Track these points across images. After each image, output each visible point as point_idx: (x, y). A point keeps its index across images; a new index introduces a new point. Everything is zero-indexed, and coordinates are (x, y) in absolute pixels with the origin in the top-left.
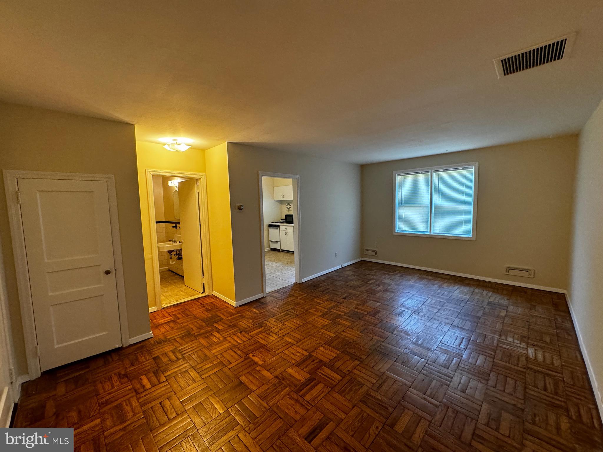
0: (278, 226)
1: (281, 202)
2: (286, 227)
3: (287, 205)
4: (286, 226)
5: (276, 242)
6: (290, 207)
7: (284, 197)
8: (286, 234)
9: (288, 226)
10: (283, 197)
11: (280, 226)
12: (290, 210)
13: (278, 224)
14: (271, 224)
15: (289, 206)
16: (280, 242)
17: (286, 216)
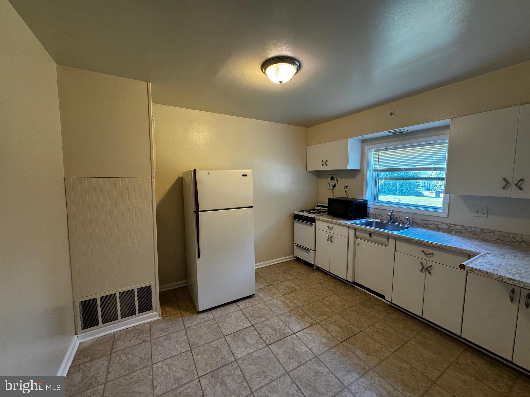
0: (313, 221)
1: (319, 174)
2: (331, 225)
3: (330, 180)
4: (331, 222)
5: (307, 250)
6: (336, 185)
7: (328, 163)
8: (330, 239)
9: (334, 223)
10: (325, 163)
11: (318, 222)
12: (336, 188)
13: (312, 216)
14: (297, 213)
15: (333, 182)
16: (315, 250)
17: (330, 200)
